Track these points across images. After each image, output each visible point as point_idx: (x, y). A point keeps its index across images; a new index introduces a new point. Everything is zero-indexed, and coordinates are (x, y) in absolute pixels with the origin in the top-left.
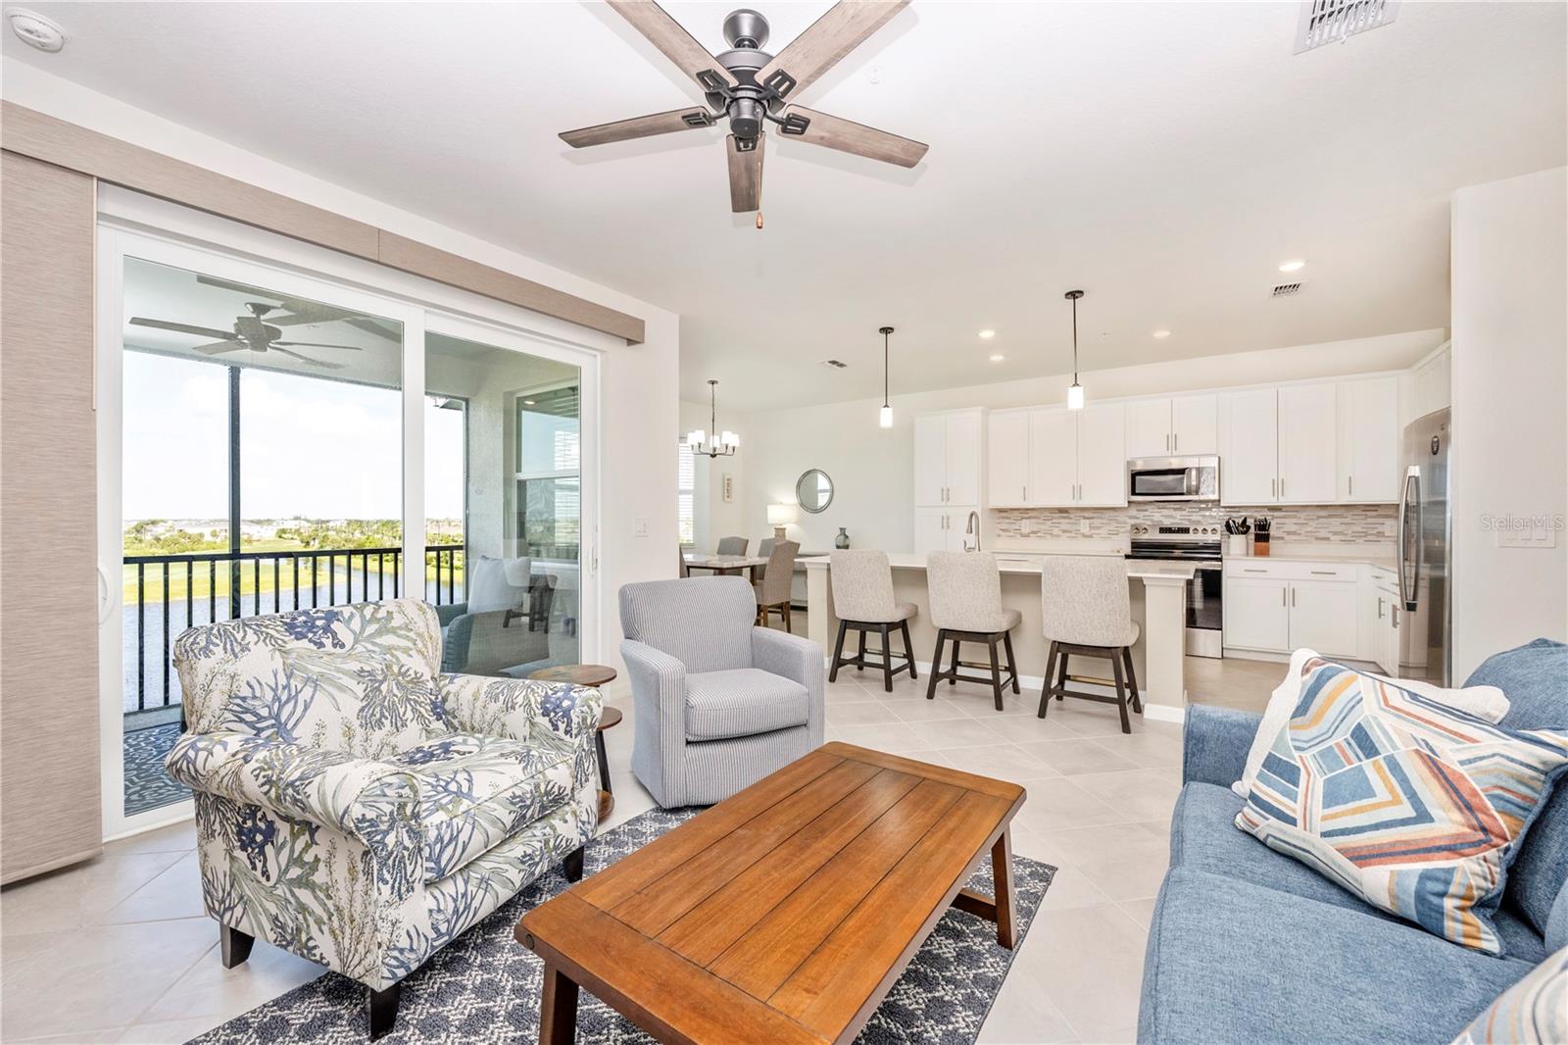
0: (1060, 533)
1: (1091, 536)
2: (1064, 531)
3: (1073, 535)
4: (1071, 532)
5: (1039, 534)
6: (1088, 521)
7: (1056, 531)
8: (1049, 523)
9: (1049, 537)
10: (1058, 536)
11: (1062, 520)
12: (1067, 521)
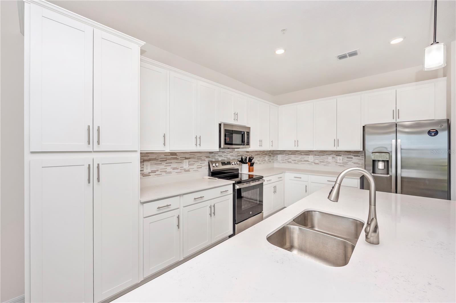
0: (171, 170)
1: (188, 171)
2: (174, 169)
3: (179, 171)
4: (178, 169)
5: (157, 173)
6: (187, 161)
7: (169, 169)
8: (164, 163)
9: (164, 174)
10: (170, 173)
11: (173, 161)
12: (176, 161)
